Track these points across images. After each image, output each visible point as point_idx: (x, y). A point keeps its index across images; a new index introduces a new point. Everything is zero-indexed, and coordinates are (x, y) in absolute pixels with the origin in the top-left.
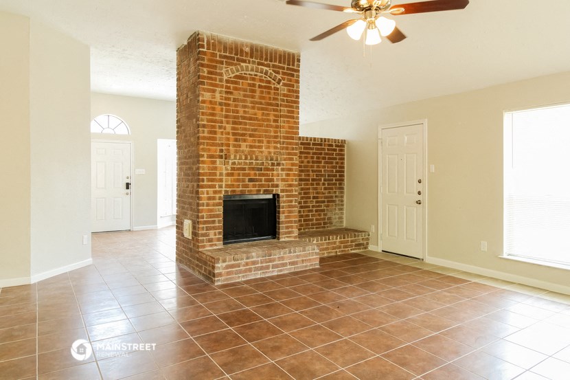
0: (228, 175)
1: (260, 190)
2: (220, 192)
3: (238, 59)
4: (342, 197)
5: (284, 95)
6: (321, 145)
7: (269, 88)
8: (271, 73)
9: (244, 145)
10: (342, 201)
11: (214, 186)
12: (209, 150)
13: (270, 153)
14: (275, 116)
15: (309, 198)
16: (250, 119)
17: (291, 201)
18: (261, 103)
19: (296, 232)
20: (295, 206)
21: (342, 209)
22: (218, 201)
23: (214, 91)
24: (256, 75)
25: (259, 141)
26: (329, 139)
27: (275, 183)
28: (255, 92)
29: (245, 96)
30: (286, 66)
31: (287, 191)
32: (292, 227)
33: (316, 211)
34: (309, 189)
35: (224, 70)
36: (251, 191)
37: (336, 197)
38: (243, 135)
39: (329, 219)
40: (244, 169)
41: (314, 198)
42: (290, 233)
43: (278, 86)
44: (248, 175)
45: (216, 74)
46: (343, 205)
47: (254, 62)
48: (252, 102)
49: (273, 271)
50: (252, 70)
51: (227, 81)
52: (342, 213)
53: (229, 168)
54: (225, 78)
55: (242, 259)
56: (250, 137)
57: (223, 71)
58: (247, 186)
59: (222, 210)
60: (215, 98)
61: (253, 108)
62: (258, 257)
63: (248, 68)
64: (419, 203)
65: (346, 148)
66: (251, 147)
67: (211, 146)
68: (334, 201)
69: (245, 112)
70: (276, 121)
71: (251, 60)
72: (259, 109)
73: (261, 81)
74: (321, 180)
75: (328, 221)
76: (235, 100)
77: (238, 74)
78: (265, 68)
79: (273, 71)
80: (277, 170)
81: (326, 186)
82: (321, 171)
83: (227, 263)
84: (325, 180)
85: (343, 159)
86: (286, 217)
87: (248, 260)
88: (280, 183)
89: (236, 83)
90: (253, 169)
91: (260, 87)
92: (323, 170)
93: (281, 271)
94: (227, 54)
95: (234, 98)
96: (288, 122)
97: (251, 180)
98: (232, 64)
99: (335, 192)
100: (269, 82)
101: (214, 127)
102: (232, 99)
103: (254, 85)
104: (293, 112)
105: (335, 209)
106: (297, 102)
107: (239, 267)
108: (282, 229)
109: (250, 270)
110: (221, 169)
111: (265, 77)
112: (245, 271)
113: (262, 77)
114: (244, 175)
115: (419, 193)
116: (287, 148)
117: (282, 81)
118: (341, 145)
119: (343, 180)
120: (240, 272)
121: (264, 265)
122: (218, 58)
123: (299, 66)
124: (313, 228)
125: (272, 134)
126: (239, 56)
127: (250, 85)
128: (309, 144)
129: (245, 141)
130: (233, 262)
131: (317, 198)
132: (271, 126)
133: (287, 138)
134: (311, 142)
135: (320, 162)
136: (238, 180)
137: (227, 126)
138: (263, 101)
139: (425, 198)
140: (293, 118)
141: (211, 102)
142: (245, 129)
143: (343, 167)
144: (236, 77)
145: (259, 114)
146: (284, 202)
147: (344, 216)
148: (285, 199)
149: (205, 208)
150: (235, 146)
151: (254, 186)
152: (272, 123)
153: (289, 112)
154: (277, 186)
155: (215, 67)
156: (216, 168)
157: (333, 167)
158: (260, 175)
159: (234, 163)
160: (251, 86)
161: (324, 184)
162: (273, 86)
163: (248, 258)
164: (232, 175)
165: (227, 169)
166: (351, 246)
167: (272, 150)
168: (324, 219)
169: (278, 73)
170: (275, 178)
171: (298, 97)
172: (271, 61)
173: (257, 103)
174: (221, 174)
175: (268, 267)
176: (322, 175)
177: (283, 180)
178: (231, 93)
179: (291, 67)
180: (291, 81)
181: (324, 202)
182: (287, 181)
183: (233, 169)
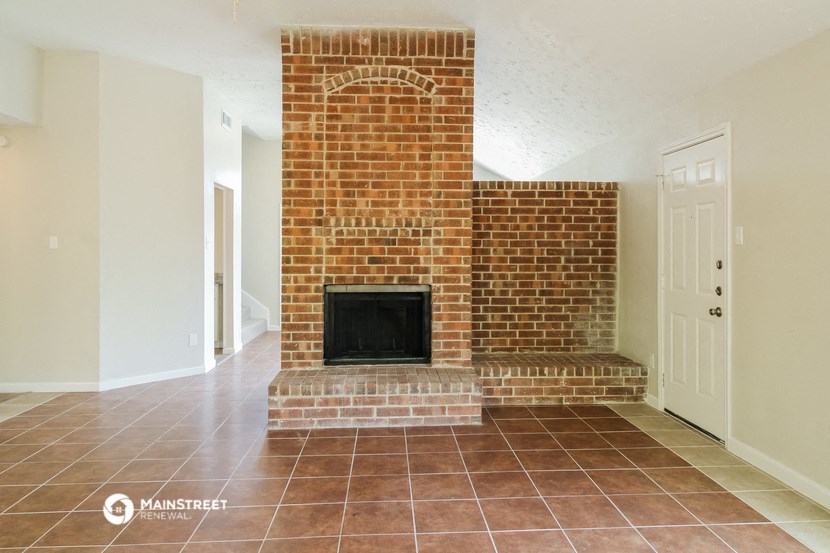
0: (331, 251)
1: (391, 278)
2: (317, 279)
3: (349, 61)
4: (610, 293)
5: (440, 110)
6: (559, 194)
7: (412, 101)
8: (412, 75)
9: (361, 201)
10: (611, 301)
11: (306, 270)
12: (298, 212)
13: (413, 213)
14: (423, 148)
15: (533, 292)
16: (374, 157)
17: (456, 299)
18: (395, 129)
19: (466, 354)
20: (464, 308)
21: (609, 317)
22: (313, 294)
23: (306, 118)
24: (385, 82)
25: (392, 194)
26: (576, 185)
27: (422, 265)
28: (384, 112)
29: (363, 119)
30: (444, 58)
31: (446, 280)
32: (458, 345)
33: (548, 318)
34: (532, 276)
35: (324, 80)
36: (374, 278)
37: (595, 292)
38: (362, 185)
39: (577, 334)
40: (361, 242)
41: (543, 293)
42: (453, 355)
43: (430, 96)
44: (369, 251)
45: (310, 89)
46: (611, 309)
47: (379, 61)
48: (377, 129)
49: (378, 421)
50: (375, 74)
51: (331, 99)
52: (611, 326)
53: (334, 240)
54: (326, 94)
55: (317, 393)
56: (374, 187)
57: (323, 83)
58: (366, 270)
59: (321, 308)
60: (307, 129)
61: (380, 138)
62: (348, 393)
63: (369, 73)
64: (717, 313)
65: (618, 199)
66: (375, 204)
67: (302, 205)
68: (589, 301)
69: (363, 146)
70: (422, 157)
71: (374, 57)
72: (390, 139)
73: (395, 90)
74: (558, 260)
75: (577, 339)
76: (344, 128)
77: (350, 84)
78: (400, 68)
79: (418, 70)
80: (426, 242)
81: (572, 272)
82: (559, 244)
83: (290, 397)
84: (568, 261)
85: (614, 220)
86: (445, 326)
87: (329, 396)
88: (432, 265)
89: (346, 100)
90: (378, 241)
91: (392, 100)
92: (563, 241)
93: (395, 421)
94: (331, 55)
95: (343, 126)
96: (449, 157)
97: (372, 261)
98: (339, 70)
99: (593, 284)
100: (411, 91)
101: (307, 175)
102: (340, 128)
103: (381, 100)
104: (459, 138)
105: (594, 317)
106: (470, 120)
107: (312, 405)
108: (438, 346)
109: (333, 413)
110: (319, 242)
111: (402, 84)
112: (324, 413)
113: (396, 83)
114: (360, 251)
115: (719, 291)
116: (447, 204)
117: (436, 86)
118: (607, 194)
119: (613, 261)
120: (315, 414)
121: (361, 407)
122: (313, 64)
123: (471, 54)
124: (542, 349)
125: (418, 180)
126: (350, 55)
127: (373, 100)
128: (532, 194)
129: (363, 194)
130: (300, 396)
131: (550, 293)
132: (416, 167)
133: (447, 185)
134: (537, 191)
135: (558, 227)
136: (350, 261)
137: (332, 171)
138: (401, 125)
139: (727, 303)
140: (460, 148)
141: (301, 136)
142: (365, 175)
143: (614, 236)
144: (348, 90)
145: (391, 148)
146: (441, 299)
147: (616, 331)
148: (442, 293)
149: (292, 303)
150: (344, 204)
151: (381, 270)
152: (417, 161)
153: (449, 138)
154: (426, 271)
155: (309, 79)
156: (309, 241)
157: (587, 236)
158: (391, 252)
159: (340, 233)
160: (375, 102)
161: (565, 268)
162: (418, 97)
163: (328, 392)
164: (338, 251)
165: (329, 242)
166: (598, 391)
167: (418, 209)
168: (568, 334)
169: (428, 72)
170: (422, 257)
171: (470, 110)
172: (413, 53)
173: (387, 129)
174: (319, 251)
175: (368, 412)
176: (562, 252)
177: (438, 260)
178: (338, 118)
179: (455, 58)
180: (454, 84)
181: (566, 301)
182: (447, 263)
183: (340, 242)
